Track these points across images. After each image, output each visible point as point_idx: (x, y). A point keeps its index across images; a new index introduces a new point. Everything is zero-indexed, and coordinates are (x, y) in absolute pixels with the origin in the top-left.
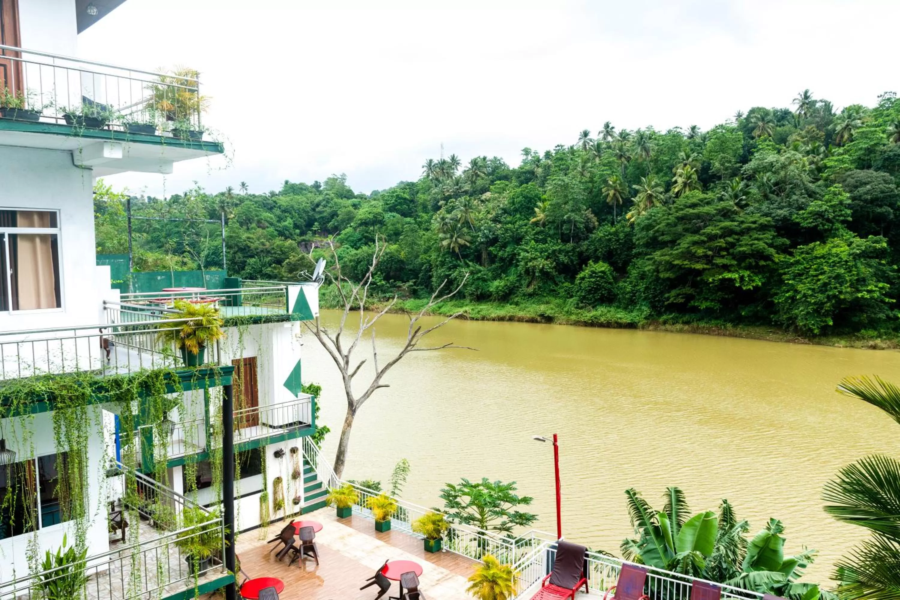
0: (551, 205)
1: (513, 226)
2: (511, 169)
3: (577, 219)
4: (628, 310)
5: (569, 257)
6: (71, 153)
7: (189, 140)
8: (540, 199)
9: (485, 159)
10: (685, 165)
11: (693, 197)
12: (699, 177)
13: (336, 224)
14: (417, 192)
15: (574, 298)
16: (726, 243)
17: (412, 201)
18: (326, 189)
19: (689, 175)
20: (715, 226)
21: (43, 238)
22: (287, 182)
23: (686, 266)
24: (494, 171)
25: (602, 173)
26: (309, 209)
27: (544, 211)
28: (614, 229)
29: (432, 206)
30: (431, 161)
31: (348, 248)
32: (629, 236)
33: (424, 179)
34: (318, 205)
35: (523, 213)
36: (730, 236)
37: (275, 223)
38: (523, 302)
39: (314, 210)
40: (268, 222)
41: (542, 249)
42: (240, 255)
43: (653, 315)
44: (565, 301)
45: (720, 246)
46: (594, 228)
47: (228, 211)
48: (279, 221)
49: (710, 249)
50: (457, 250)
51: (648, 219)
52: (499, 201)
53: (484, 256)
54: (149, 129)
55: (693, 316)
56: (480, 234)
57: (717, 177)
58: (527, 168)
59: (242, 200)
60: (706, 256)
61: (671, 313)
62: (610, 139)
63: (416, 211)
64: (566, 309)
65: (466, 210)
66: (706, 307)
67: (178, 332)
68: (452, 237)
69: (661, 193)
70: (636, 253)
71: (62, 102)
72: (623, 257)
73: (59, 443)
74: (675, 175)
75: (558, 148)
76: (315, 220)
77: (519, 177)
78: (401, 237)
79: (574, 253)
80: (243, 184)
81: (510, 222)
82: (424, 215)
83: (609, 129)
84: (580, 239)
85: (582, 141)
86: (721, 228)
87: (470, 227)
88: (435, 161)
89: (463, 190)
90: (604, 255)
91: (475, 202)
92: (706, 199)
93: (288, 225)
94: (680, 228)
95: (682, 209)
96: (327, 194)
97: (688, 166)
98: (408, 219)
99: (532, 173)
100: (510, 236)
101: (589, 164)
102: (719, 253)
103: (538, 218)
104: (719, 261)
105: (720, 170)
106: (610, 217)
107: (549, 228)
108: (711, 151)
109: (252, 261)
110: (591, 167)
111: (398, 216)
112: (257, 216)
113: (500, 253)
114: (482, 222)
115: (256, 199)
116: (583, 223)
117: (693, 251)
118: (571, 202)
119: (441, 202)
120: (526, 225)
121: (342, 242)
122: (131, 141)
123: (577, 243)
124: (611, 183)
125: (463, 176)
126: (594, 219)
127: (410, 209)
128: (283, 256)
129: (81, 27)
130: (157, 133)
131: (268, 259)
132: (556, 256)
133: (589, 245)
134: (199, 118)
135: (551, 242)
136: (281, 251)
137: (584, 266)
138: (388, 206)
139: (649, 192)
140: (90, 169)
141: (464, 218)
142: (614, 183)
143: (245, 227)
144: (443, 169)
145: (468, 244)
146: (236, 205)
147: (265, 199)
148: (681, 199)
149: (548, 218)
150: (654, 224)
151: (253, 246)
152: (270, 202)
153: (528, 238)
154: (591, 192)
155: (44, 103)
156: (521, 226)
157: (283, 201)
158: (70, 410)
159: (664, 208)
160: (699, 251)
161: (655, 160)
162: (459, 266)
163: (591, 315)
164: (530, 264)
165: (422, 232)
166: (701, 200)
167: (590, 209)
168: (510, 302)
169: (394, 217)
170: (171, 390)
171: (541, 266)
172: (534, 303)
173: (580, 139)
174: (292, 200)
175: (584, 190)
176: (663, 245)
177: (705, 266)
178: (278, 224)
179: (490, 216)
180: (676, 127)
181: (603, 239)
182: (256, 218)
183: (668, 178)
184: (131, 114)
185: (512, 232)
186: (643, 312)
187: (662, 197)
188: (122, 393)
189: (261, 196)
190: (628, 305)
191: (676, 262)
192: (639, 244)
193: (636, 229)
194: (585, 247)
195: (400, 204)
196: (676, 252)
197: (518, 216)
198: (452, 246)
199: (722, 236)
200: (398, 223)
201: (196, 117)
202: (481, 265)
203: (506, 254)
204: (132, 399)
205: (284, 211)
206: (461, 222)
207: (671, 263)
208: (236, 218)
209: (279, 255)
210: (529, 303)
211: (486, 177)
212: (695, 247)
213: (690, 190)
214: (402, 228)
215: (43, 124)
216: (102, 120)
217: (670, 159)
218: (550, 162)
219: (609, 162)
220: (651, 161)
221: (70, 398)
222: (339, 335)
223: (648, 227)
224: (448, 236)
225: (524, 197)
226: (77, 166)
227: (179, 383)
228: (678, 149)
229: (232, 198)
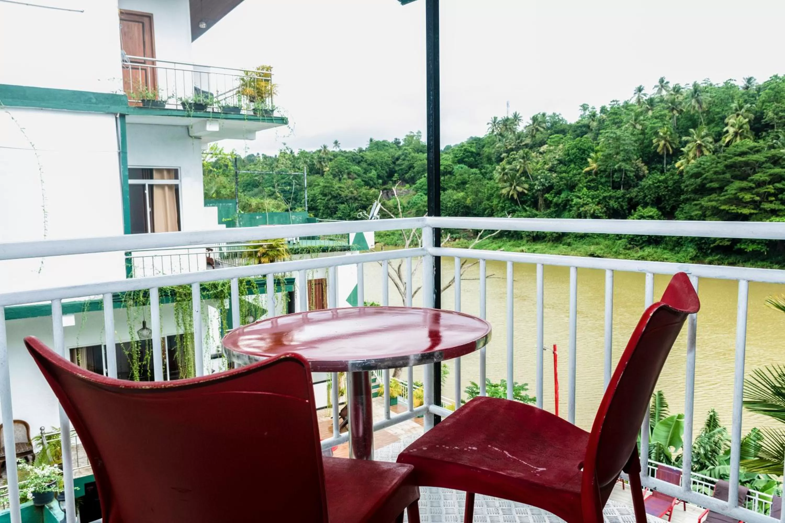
0: (603, 155)
1: (567, 175)
2: (568, 123)
3: (627, 168)
4: (674, 252)
5: (619, 203)
6: (188, 128)
7: (264, 116)
8: (593, 150)
9: (544, 115)
10: (738, 115)
11: (742, 146)
12: (751, 126)
13: (412, 175)
14: (483, 147)
15: (623, 240)
16: (775, 189)
17: (478, 154)
18: (404, 145)
19: (740, 124)
20: (764, 173)
21: (170, 186)
22: (371, 140)
23: (733, 211)
24: (552, 126)
25: (653, 125)
26: (390, 162)
27: (596, 161)
28: (663, 178)
29: (496, 159)
30: (495, 118)
31: (421, 196)
32: (677, 182)
33: (490, 134)
34: (398, 159)
35: (577, 164)
36: (779, 182)
37: (362, 174)
38: (575, 243)
39: (394, 163)
40: (355, 173)
41: (593, 195)
42: (333, 201)
43: (698, 257)
44: (614, 242)
45: (769, 192)
46: (644, 176)
47: (324, 165)
48: (365, 173)
49: (758, 194)
50: (515, 197)
51: (698, 167)
52: (554, 153)
53: (541, 202)
54: (237, 109)
55: (739, 257)
56: (537, 182)
57: (769, 126)
58: (583, 122)
59: (335, 156)
60: (753, 202)
61: (717, 254)
62: (664, 93)
63: (482, 163)
64: (614, 250)
65: (525, 161)
66: (753, 250)
67: (256, 252)
68: (511, 185)
69: (711, 143)
70: (684, 199)
71: (180, 94)
72: (671, 202)
73: (178, 324)
74: (727, 125)
75: (613, 103)
76: (395, 172)
77: (575, 131)
78: (467, 186)
79: (624, 199)
80: (336, 143)
81: (565, 172)
82: (488, 166)
83: (663, 84)
84: (630, 186)
85: (637, 95)
86: (771, 175)
87: (528, 176)
88: (499, 119)
89: (523, 143)
90: (652, 201)
91: (533, 154)
92: (756, 147)
93: (373, 176)
94: (728, 176)
95: (731, 158)
96: (405, 149)
97: (740, 116)
98: (474, 170)
99: (588, 127)
100: (565, 184)
101: (642, 118)
102: (767, 199)
103: (591, 168)
104: (767, 206)
105: (773, 118)
106: (659, 166)
107: (601, 177)
108: (763, 102)
109: (342, 206)
110: (644, 120)
111: (466, 167)
112: (347, 169)
113: (555, 200)
114: (539, 172)
115: (346, 155)
116: (633, 172)
117: (741, 197)
118: (622, 153)
119: (504, 155)
120: (579, 174)
121: (417, 190)
122: (224, 118)
123: (627, 189)
124: (661, 134)
125: (525, 131)
126: (645, 169)
127: (476, 161)
128: (367, 203)
129: (194, 37)
130: (242, 112)
131: (355, 205)
132: (606, 201)
133: (639, 192)
134: (272, 100)
135: (602, 189)
136: (367, 198)
137: (633, 211)
138: (456, 159)
139: (699, 142)
140: (199, 138)
141: (522, 168)
142: (665, 134)
143: (337, 178)
144: (506, 126)
145: (526, 192)
146: (331, 160)
147: (354, 154)
148: (731, 147)
149: (600, 167)
150: (703, 172)
151: (343, 194)
152: (359, 157)
153: (581, 185)
154: (642, 143)
155: (169, 95)
156: (575, 175)
157: (369, 156)
158: (185, 303)
159: (714, 157)
160: (746, 197)
161: (708, 111)
162: (517, 210)
163: (639, 255)
164: (582, 209)
165: (486, 181)
166: (751, 149)
167: (641, 159)
168: (563, 242)
169: (462, 168)
170: (251, 293)
171: (592, 211)
172: (584, 244)
173: (635, 93)
174: (376, 155)
175: (635, 141)
176: (712, 191)
177: (752, 211)
178: (364, 176)
179: (546, 166)
180: (730, 80)
181: (652, 186)
182: (346, 171)
183: (719, 129)
184: (225, 99)
185: (567, 180)
186: (689, 253)
187: (711, 146)
188: (218, 292)
189: (351, 152)
190: (675, 246)
191: (723, 207)
192: (687, 190)
193: (685, 176)
194: (635, 194)
195: (468, 156)
196: (723, 198)
197: (572, 166)
198: (511, 194)
199: (771, 182)
200: (465, 173)
201: (270, 98)
202: (537, 210)
203: (560, 200)
204: (224, 297)
205: (370, 164)
206: (520, 172)
207: (717, 208)
208: (331, 171)
209: (365, 201)
210: (580, 243)
211: (545, 132)
212: (742, 193)
213: (741, 139)
214: (469, 178)
215: (167, 109)
216: (205, 105)
217: (723, 110)
218: (604, 116)
219: (661, 115)
220: (703, 112)
221: (185, 295)
222: (400, 265)
223: (697, 175)
224: (508, 184)
225: (578, 149)
226: (191, 137)
227: (257, 288)
228: (730, 101)
229: (327, 154)
